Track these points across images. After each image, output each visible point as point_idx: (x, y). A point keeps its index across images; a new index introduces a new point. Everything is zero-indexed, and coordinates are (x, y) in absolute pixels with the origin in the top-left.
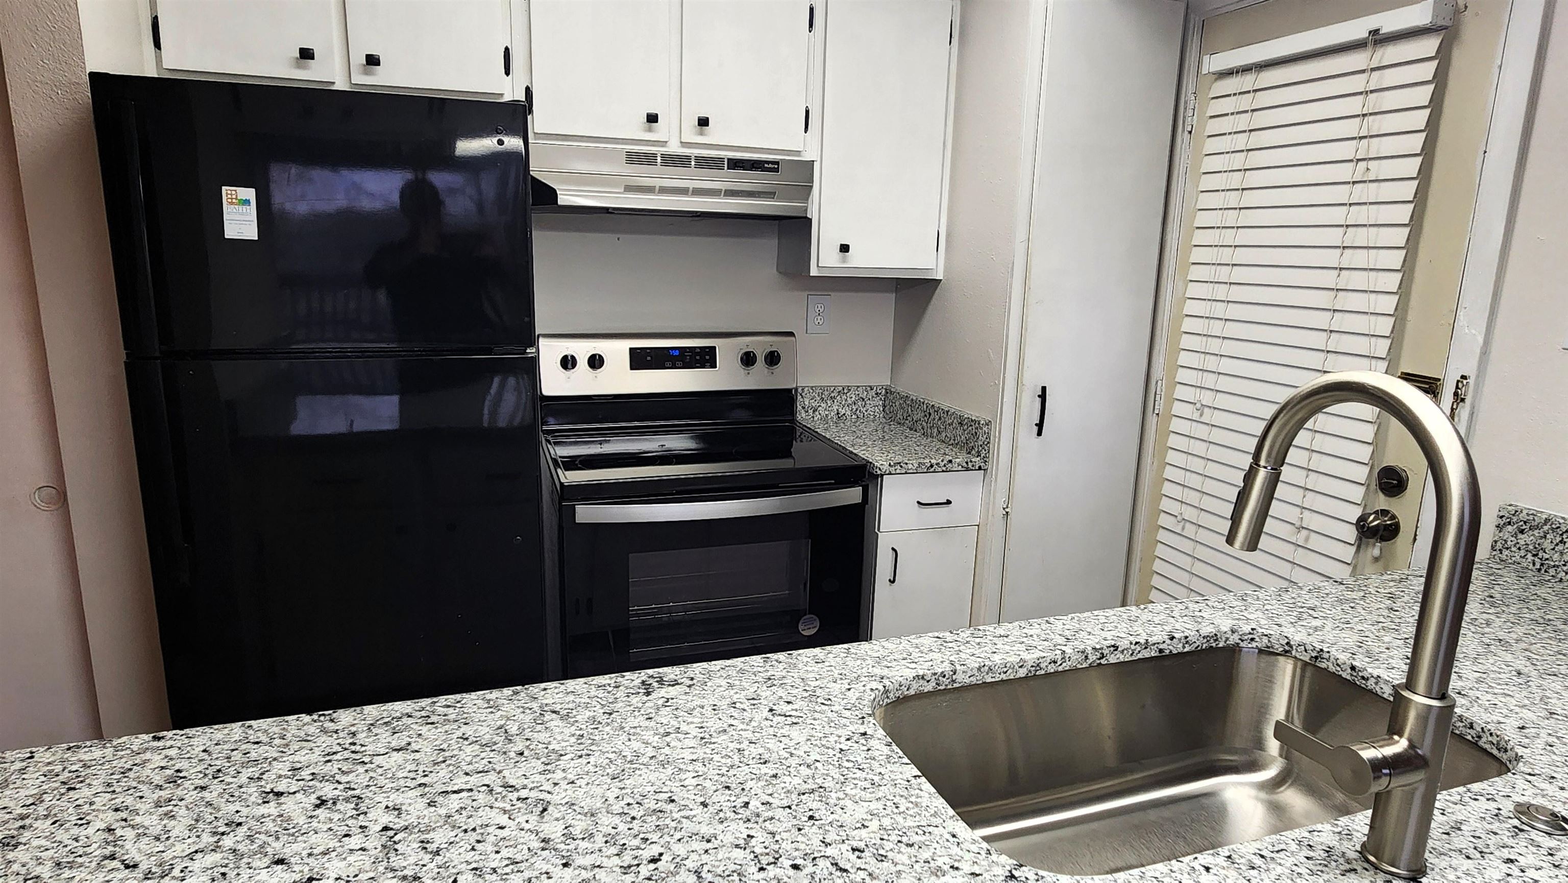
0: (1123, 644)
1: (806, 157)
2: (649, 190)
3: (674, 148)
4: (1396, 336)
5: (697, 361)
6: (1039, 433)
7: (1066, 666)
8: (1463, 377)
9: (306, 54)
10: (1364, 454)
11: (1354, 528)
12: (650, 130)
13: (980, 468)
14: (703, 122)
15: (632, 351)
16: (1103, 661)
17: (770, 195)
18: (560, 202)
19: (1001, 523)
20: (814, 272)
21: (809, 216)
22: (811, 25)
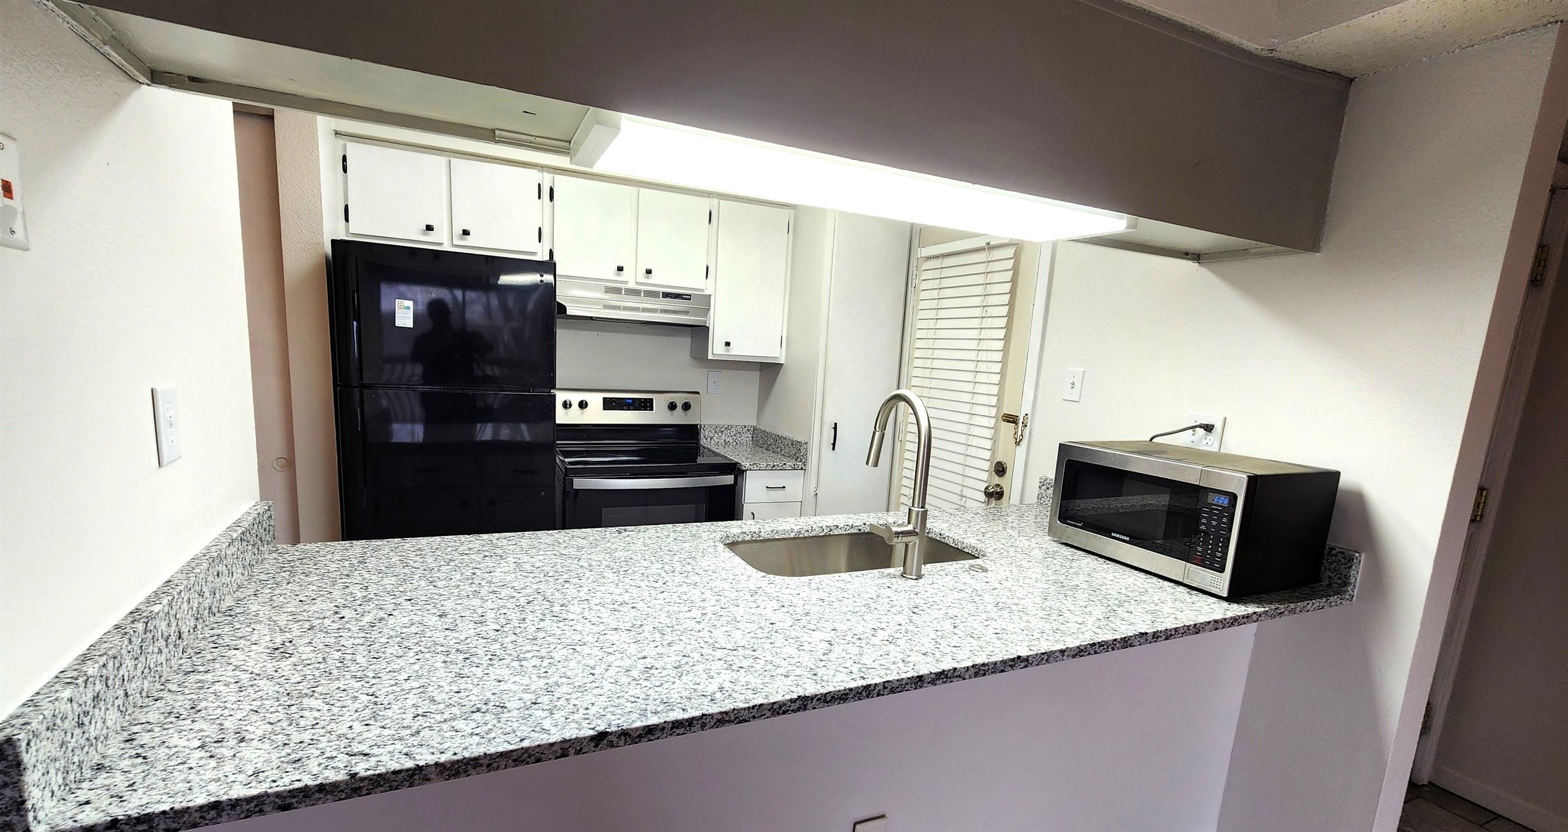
0: (841, 525)
1: (707, 293)
2: (617, 308)
3: (632, 285)
4: (1000, 396)
5: (642, 407)
6: (834, 449)
7: (814, 534)
8: (1026, 415)
9: (429, 228)
10: (987, 455)
11: (983, 494)
12: (619, 275)
13: (802, 469)
14: (649, 272)
15: (604, 399)
16: (831, 533)
17: (686, 313)
18: (568, 313)
19: (813, 499)
20: (710, 357)
21: (707, 325)
22: (710, 221)
